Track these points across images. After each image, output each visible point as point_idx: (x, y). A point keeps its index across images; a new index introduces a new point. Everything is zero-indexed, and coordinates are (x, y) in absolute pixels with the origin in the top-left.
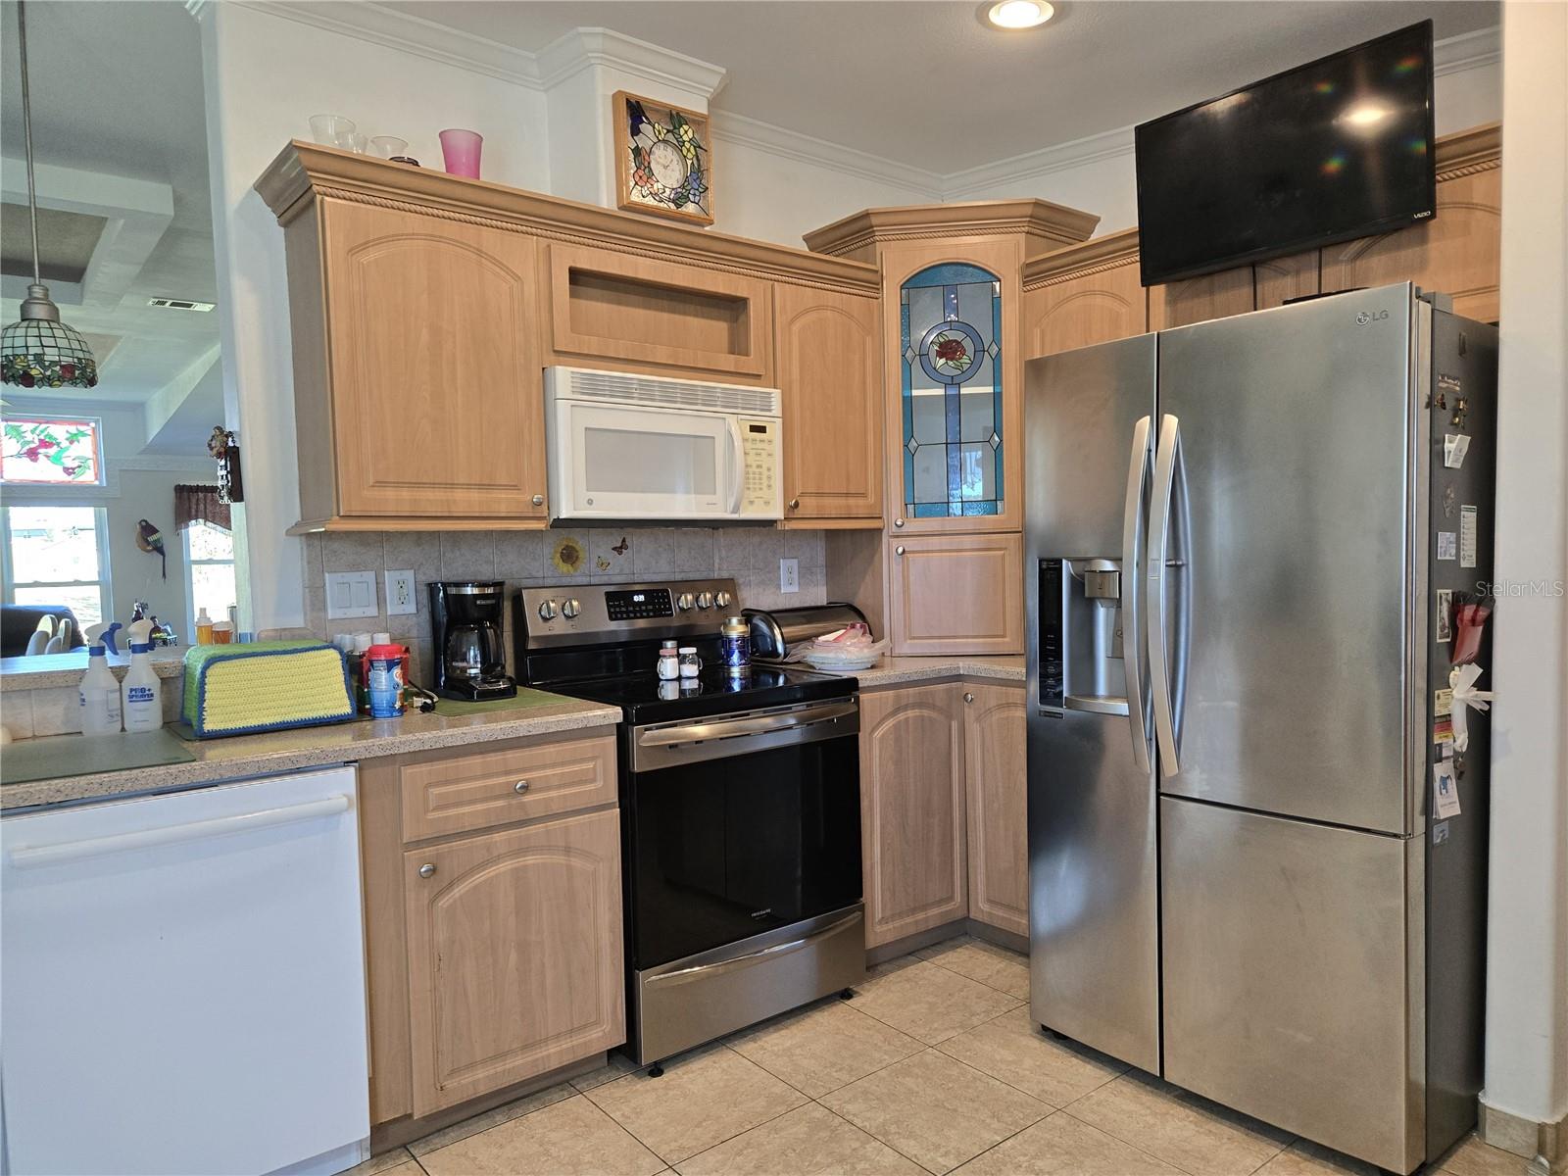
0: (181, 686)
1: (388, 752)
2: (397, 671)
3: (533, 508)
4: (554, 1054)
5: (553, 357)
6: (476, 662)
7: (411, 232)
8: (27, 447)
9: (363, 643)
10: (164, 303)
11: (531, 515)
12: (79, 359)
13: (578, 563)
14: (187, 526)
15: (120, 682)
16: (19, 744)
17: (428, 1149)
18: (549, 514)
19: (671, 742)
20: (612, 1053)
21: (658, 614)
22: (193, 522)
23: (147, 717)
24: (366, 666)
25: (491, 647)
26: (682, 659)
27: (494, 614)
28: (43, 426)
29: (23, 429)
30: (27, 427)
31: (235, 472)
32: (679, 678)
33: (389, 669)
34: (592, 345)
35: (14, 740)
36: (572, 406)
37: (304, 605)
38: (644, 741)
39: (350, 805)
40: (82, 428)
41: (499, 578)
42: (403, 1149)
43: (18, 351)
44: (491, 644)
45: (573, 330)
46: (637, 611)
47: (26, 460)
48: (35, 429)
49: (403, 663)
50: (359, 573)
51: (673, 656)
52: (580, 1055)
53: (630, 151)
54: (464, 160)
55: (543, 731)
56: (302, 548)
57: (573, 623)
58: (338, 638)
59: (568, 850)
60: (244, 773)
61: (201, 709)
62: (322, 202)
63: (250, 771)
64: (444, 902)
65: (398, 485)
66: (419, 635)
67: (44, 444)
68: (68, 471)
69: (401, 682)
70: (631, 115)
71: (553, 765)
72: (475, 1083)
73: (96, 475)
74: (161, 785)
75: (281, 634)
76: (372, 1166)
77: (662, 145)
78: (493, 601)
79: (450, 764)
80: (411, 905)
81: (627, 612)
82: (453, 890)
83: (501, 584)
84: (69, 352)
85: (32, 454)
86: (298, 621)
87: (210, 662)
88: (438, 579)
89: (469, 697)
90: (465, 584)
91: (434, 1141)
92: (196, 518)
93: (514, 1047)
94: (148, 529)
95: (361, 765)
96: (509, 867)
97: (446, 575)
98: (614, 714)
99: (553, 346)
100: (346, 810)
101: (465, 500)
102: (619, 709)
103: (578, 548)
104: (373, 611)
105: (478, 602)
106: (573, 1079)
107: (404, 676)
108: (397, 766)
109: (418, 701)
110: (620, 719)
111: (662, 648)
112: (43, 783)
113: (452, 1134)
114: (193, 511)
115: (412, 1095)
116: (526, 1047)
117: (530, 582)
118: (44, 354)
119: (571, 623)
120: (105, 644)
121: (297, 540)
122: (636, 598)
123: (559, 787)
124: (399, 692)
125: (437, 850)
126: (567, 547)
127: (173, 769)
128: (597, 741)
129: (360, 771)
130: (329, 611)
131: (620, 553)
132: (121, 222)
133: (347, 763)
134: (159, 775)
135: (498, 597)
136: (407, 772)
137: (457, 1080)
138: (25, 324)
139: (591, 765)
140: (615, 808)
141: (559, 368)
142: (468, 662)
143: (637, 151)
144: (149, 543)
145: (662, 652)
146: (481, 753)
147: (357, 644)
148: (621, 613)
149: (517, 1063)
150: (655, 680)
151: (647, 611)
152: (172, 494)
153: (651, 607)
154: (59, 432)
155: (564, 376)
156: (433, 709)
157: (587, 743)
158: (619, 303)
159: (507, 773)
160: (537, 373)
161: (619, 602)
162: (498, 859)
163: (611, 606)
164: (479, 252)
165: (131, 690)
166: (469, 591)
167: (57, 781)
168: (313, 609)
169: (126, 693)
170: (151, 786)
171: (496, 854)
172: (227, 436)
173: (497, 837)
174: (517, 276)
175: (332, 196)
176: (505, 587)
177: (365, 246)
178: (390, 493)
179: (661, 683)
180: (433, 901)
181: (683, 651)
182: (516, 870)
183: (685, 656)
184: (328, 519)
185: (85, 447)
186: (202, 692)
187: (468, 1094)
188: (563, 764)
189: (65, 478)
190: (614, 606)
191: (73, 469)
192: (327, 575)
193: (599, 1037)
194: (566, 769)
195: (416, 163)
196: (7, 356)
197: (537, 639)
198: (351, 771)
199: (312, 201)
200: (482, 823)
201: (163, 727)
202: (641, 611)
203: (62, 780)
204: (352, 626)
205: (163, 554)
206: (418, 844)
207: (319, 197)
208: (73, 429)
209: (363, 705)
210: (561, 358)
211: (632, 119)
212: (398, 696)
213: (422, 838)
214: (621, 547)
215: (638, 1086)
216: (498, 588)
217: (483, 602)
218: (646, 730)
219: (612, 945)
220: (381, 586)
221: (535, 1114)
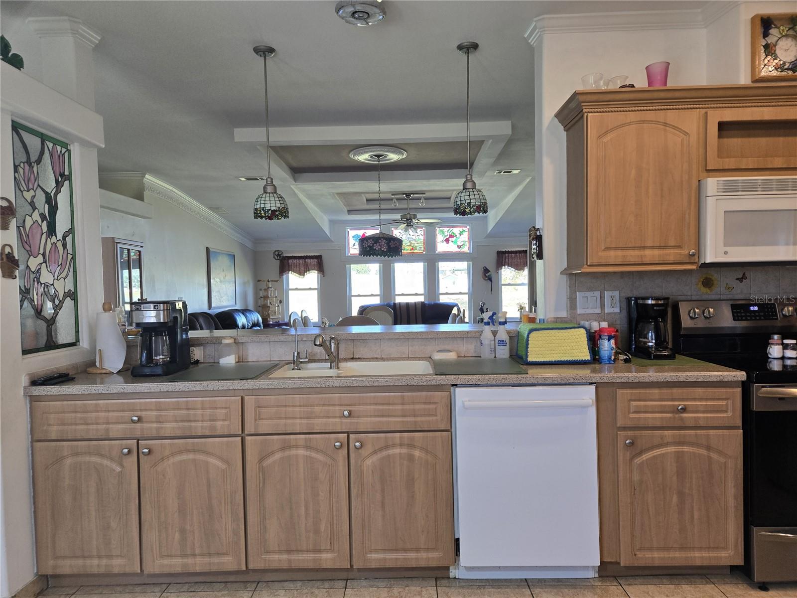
0: (516, 340)
1: (611, 381)
2: (613, 341)
3: (689, 257)
4: (698, 557)
5: (705, 174)
6: (652, 339)
7: (629, 121)
8: (445, 238)
9: (595, 326)
10: (501, 172)
11: (688, 261)
12: (482, 203)
13: (713, 287)
14: (501, 269)
15: (495, 337)
16: (459, 358)
17: (627, 583)
18: (698, 260)
19: (781, 396)
20: (733, 569)
21: (767, 318)
22: (503, 267)
23: (503, 352)
24: (597, 337)
25: (662, 332)
26: (785, 347)
27: (663, 314)
28: (451, 229)
29: (444, 231)
30: (446, 230)
31: (540, 247)
32: (783, 358)
33: (609, 340)
34: (730, 163)
35: (458, 357)
36: (717, 199)
37: (567, 307)
38: (762, 393)
39: (593, 404)
40: (464, 229)
41: (665, 295)
42: (614, 578)
43: (462, 202)
44: (662, 330)
45: (719, 157)
46: (753, 316)
47: (445, 243)
48: (448, 231)
49: (615, 337)
50: (593, 292)
51: (779, 344)
52: (714, 563)
53: (762, 47)
54: (659, 78)
55: (695, 380)
56: (567, 280)
57: (709, 321)
58: (582, 323)
59: (708, 448)
60: (547, 382)
61: (527, 352)
62: (587, 116)
63: (549, 381)
64: (637, 461)
65: (616, 249)
66: (622, 323)
67: (451, 236)
68: (459, 247)
69: (614, 347)
70: (764, 27)
71: (701, 399)
72: (653, 558)
73: (468, 248)
74: (515, 382)
75: (557, 320)
76: (600, 581)
77: (784, 39)
78: (663, 308)
79: (642, 391)
80: (621, 458)
81: (746, 316)
82: (642, 455)
83: (668, 299)
84: (479, 200)
85: (447, 241)
86: (564, 314)
87: (531, 331)
88: (632, 295)
89: (649, 357)
90: (648, 298)
91: (631, 581)
92: (505, 265)
93: (674, 546)
94: (486, 270)
95: (598, 386)
96: (673, 450)
97: (636, 293)
98: (741, 375)
99: (706, 167)
100: (591, 406)
101: (650, 255)
102: (744, 373)
103: (713, 279)
104: (598, 311)
105: (655, 308)
106: (708, 574)
107: (616, 343)
108: (615, 388)
109: (622, 357)
110: (744, 378)
111: (770, 339)
112: (474, 376)
113: (640, 580)
114: (504, 262)
115: (620, 553)
116: (682, 548)
117: (683, 298)
118: (471, 202)
119: (708, 321)
120: (490, 321)
121: (565, 276)
122: (752, 308)
123: (704, 412)
124: (613, 351)
125: (634, 433)
126: (706, 279)
127: (520, 376)
128: (729, 390)
129: (597, 388)
130: (578, 310)
131: (741, 282)
132: (491, 141)
133: (591, 384)
134: (514, 378)
135: (665, 305)
136: (620, 392)
137: (643, 553)
138: (464, 191)
139: (724, 403)
140: (740, 429)
141: (709, 179)
142: (648, 339)
143: (767, 47)
144: (486, 277)
145: (771, 341)
146: (659, 387)
147: (592, 326)
148: (742, 317)
149: (676, 555)
150: (766, 358)
151: (759, 316)
152: (496, 255)
153: (762, 314)
154: (456, 231)
155: (712, 184)
156: (630, 362)
157: (723, 390)
158: (749, 136)
159: (673, 400)
160: (695, 183)
161: (740, 310)
162: (667, 445)
163: (735, 312)
164: (665, 124)
165: (499, 341)
166: (650, 302)
167: (479, 376)
168: (571, 309)
169: (497, 342)
170: (511, 382)
171: (665, 441)
172: (537, 230)
173: (666, 433)
174: (686, 132)
175: (592, 112)
176: (670, 300)
177: (606, 133)
178: (612, 253)
179: (770, 360)
180: (632, 459)
181: (786, 341)
182: (678, 452)
183: (787, 345)
184: (582, 266)
185: (465, 237)
186: (527, 344)
187: (649, 563)
188: (707, 400)
189: (457, 250)
190: (737, 313)
191: (461, 246)
192: (577, 293)
193: (726, 557)
194: (709, 403)
195: (633, 86)
196: (458, 204)
197: (686, 329)
198: (593, 388)
199: (582, 116)
200: (658, 424)
201: (509, 358)
202: (755, 316)
203: (480, 376)
204: (588, 317)
205: (491, 281)
206: (624, 428)
207: (586, 114)
208: (461, 229)
209: (596, 356)
210: (710, 173)
211: (764, 28)
212: (613, 353)
213: (627, 426)
214: (742, 278)
215: (752, 592)
216: (666, 301)
217: (658, 308)
218: (763, 387)
219: (736, 507)
220: (603, 298)
221: (686, 586)
